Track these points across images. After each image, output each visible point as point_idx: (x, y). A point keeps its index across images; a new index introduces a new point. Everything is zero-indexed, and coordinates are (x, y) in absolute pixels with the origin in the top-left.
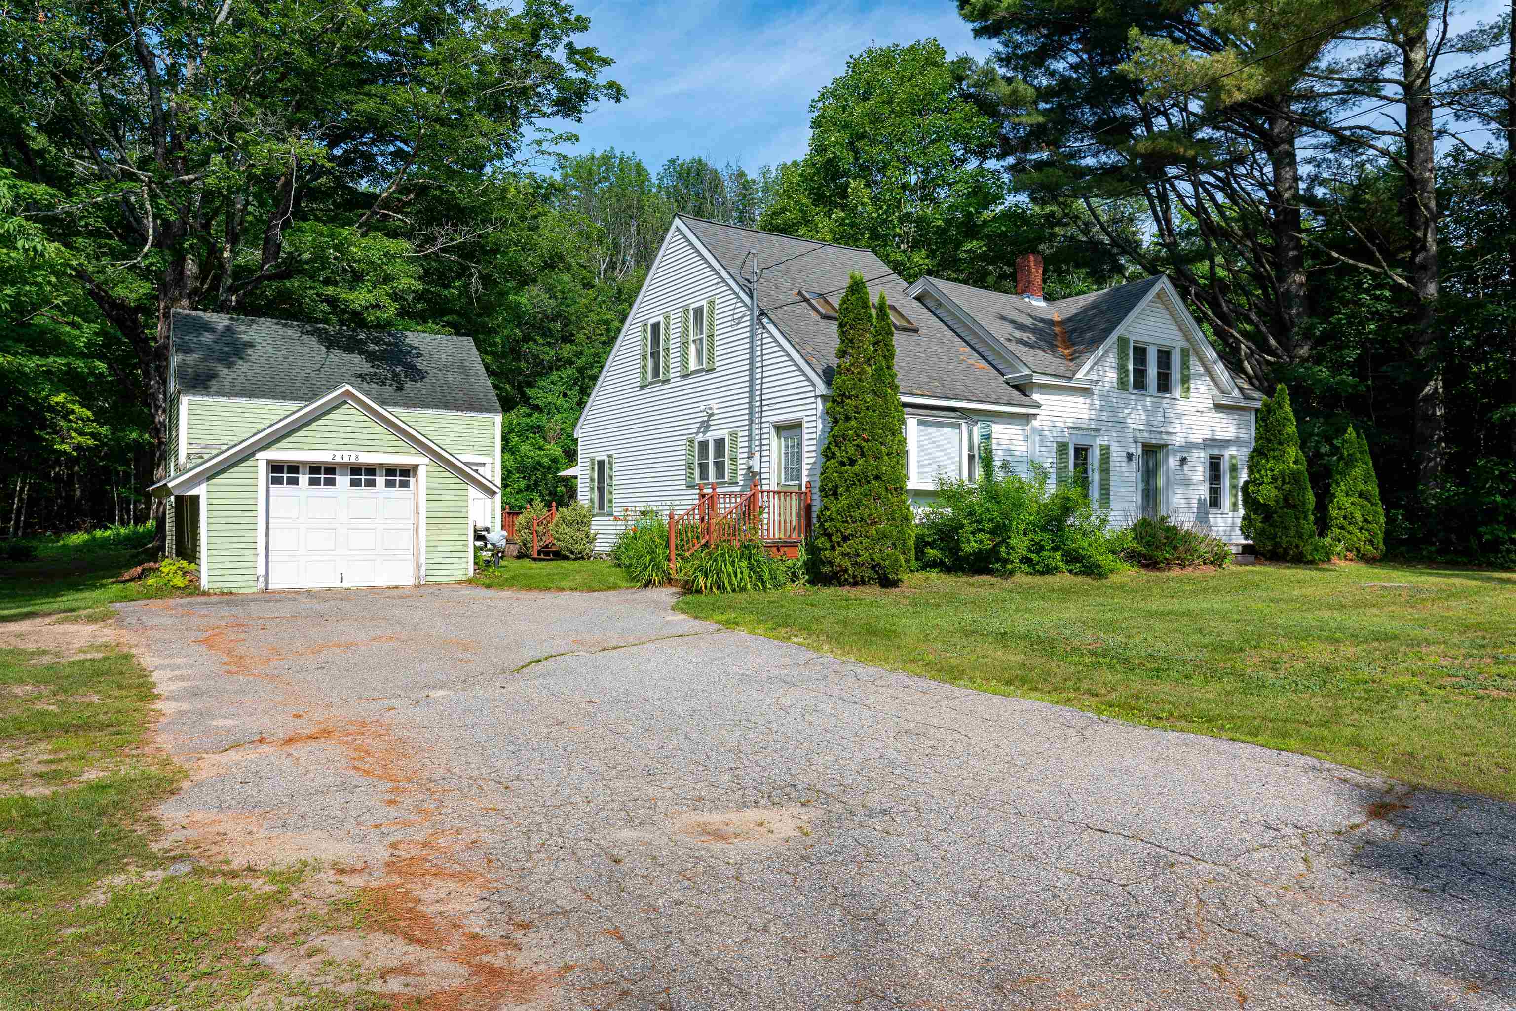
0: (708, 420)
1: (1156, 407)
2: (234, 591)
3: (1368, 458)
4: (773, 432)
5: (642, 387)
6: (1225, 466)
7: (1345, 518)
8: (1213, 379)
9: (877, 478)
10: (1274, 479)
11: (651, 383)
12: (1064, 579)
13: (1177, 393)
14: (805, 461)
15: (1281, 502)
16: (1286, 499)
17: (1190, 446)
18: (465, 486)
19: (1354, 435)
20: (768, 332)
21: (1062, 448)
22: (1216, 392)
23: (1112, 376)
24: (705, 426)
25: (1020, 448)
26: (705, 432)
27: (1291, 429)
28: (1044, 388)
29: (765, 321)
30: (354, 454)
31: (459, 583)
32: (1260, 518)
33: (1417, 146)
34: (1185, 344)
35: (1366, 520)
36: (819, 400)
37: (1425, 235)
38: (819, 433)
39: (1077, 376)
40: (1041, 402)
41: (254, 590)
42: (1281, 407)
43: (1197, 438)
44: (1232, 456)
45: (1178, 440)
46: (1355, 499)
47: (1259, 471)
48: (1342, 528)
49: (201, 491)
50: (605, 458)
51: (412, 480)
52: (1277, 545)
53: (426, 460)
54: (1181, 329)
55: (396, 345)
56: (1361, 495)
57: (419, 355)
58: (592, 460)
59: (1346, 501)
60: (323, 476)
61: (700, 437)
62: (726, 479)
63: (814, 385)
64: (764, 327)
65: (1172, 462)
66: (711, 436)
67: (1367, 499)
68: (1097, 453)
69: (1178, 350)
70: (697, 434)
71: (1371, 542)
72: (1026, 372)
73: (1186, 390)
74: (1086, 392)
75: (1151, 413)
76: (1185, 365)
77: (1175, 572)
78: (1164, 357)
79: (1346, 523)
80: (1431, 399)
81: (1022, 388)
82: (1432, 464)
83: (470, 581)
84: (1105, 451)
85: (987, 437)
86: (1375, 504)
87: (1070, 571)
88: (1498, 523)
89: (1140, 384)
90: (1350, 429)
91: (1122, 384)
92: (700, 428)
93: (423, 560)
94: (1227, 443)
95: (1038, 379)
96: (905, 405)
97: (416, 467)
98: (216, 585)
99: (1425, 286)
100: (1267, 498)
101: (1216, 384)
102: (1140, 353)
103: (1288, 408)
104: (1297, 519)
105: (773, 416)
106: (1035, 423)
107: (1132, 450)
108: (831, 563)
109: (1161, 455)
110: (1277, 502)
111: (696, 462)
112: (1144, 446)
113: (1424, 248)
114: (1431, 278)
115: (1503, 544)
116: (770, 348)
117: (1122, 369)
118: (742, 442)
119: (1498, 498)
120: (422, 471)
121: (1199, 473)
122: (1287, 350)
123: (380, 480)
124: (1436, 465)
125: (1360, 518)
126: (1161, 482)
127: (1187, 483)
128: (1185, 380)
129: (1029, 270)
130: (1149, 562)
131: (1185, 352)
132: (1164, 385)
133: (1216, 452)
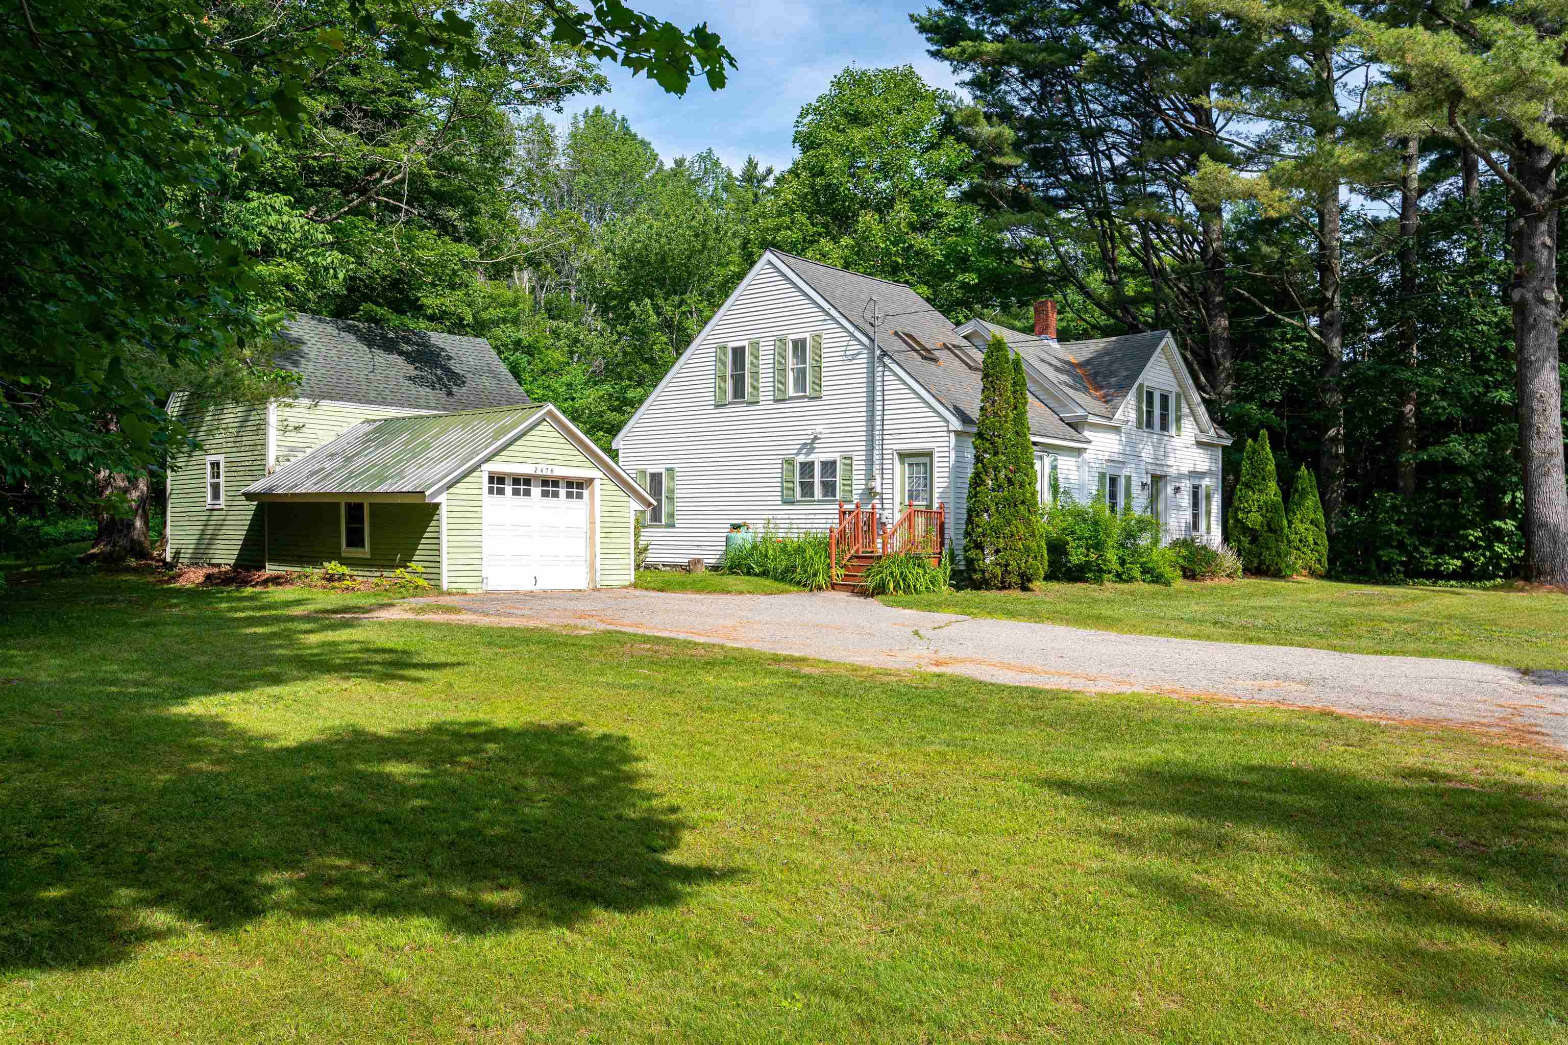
0: (812, 443)
1: (1160, 441)
2: (469, 591)
3: (1316, 492)
4: (896, 457)
5: (717, 406)
6: (1202, 493)
7: (1300, 541)
8: (1195, 420)
9: (1023, 502)
10: (1260, 508)
11: (730, 403)
12: (1140, 586)
13: (1173, 431)
14: (936, 485)
15: (1266, 528)
16: (1269, 525)
17: (1180, 477)
18: (627, 499)
19: (1306, 472)
20: (891, 370)
21: (1102, 476)
22: (1197, 431)
23: (1133, 416)
24: (809, 447)
25: (1074, 476)
26: (807, 454)
27: (1271, 467)
28: (1095, 427)
29: (887, 360)
30: (550, 467)
31: (625, 587)
32: (1247, 540)
33: (1327, 217)
34: (1179, 389)
35: (1316, 543)
36: (952, 435)
37: (1333, 296)
38: (952, 462)
39: (1116, 417)
40: (1091, 438)
41: (480, 591)
42: (1264, 449)
43: (1185, 470)
44: (1207, 486)
45: (1173, 471)
46: (1308, 526)
47: (1247, 501)
48: (1298, 549)
49: (441, 499)
50: (663, 471)
51: (586, 493)
52: (1261, 563)
53: (601, 475)
54: (1176, 376)
55: (424, 345)
56: (1312, 522)
57: (450, 358)
58: (643, 472)
59: (1301, 527)
60: (522, 487)
61: (802, 458)
62: (838, 497)
63: (947, 421)
64: (885, 365)
65: (1170, 490)
66: (817, 458)
67: (1316, 526)
68: (1123, 481)
69: (1174, 395)
70: (797, 454)
71: (1319, 561)
72: (1081, 412)
73: (1179, 428)
74: (1116, 429)
75: (1156, 448)
76: (1178, 408)
77: (1208, 582)
78: (1164, 398)
79: (1301, 545)
80: (1334, 440)
81: (1075, 425)
82: (1334, 495)
83: (635, 586)
84: (1128, 479)
85: (1054, 467)
86: (1321, 530)
87: (1143, 580)
88: (1392, 547)
89: (1149, 425)
90: (1303, 467)
91: (1139, 425)
92: (800, 449)
93: (598, 566)
94: (1202, 475)
95: (1092, 419)
96: (1034, 444)
97: (591, 480)
98: (456, 586)
99: (1331, 339)
100: (1255, 523)
101: (1198, 424)
102: (1150, 395)
103: (1268, 449)
104: (1277, 541)
105: (893, 445)
106: (1086, 456)
107: (1145, 481)
108: (983, 571)
109: (1161, 484)
110: (1262, 526)
111: (797, 479)
112: (1153, 476)
113: (1331, 306)
114: (1336, 335)
115: (1394, 564)
116: (892, 384)
117: (1139, 410)
118: (859, 466)
119: (1393, 527)
120: (597, 484)
121: (1185, 500)
122: (1214, 387)
123: (563, 492)
124: (1338, 495)
125: (1311, 542)
126: (1160, 507)
127: (1178, 508)
128: (1178, 419)
129: (1047, 315)
130: (1189, 574)
131: (1178, 396)
132: (1164, 427)
133: (1197, 482)
